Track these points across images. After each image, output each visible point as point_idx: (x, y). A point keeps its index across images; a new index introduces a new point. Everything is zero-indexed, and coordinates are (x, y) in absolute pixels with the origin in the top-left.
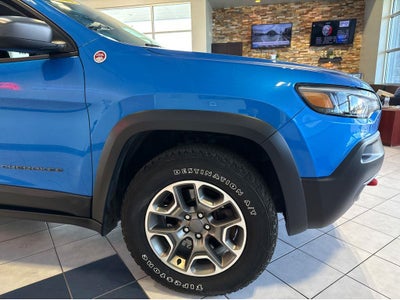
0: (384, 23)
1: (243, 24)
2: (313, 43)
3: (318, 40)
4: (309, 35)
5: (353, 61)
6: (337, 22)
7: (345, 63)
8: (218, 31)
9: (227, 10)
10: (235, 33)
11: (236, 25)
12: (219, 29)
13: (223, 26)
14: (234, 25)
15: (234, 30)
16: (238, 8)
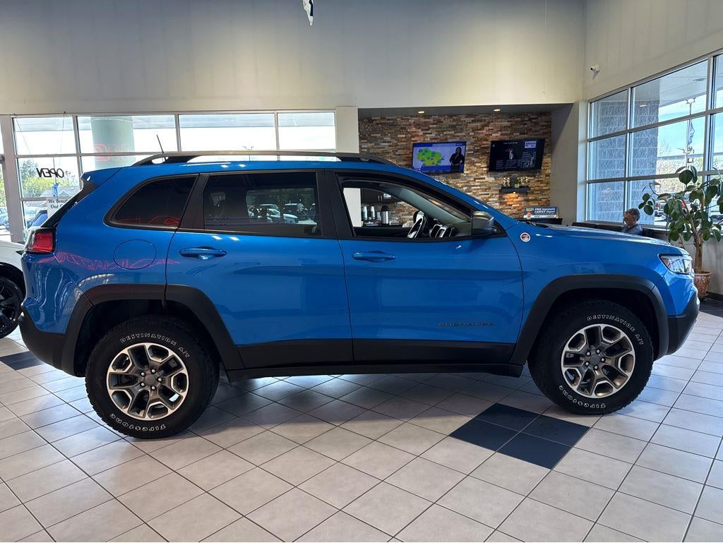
0: (581, 148)
1: (398, 140)
2: (492, 169)
3: (499, 163)
4: (485, 158)
5: (542, 191)
6: (521, 142)
7: (532, 193)
8: (365, 148)
9: (375, 120)
10: (388, 153)
11: (388, 142)
12: (366, 146)
13: (371, 143)
14: (385, 142)
15: (387, 148)
16: (390, 118)
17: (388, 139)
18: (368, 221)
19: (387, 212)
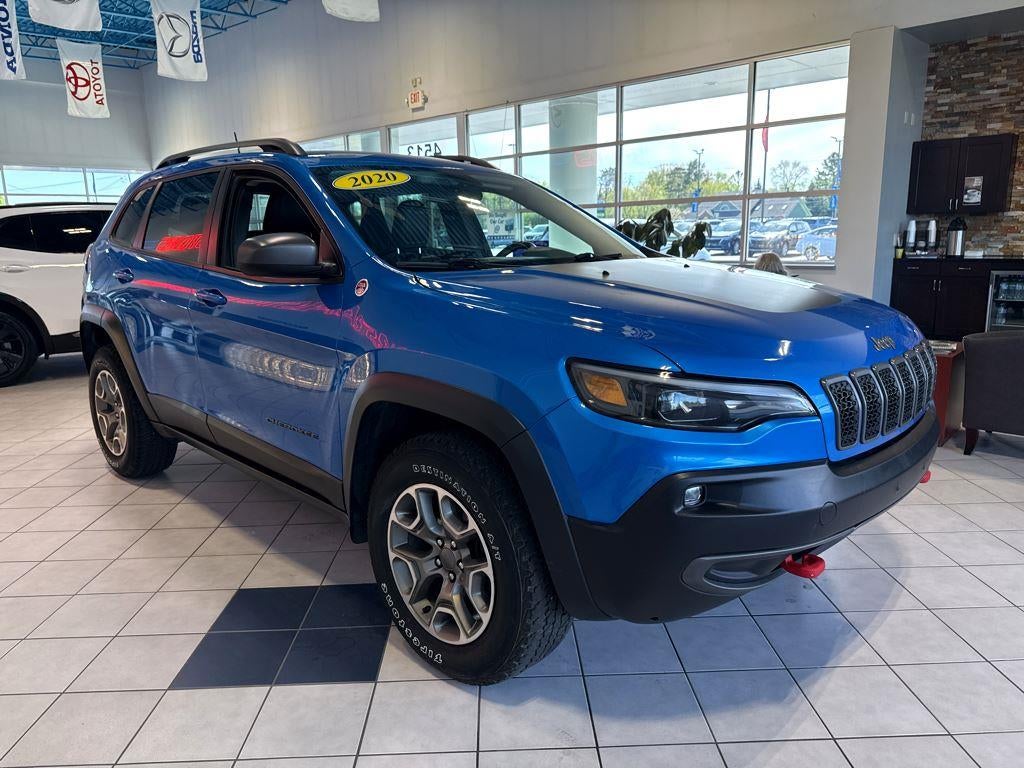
8: (942, 105)
9: (976, 44)
10: (996, 109)
11: (998, 87)
12: (948, 101)
13: (958, 92)
14: (992, 88)
15: (993, 101)
16: (1011, 35)
17: (1000, 80)
18: (915, 249)
19: (960, 233)
